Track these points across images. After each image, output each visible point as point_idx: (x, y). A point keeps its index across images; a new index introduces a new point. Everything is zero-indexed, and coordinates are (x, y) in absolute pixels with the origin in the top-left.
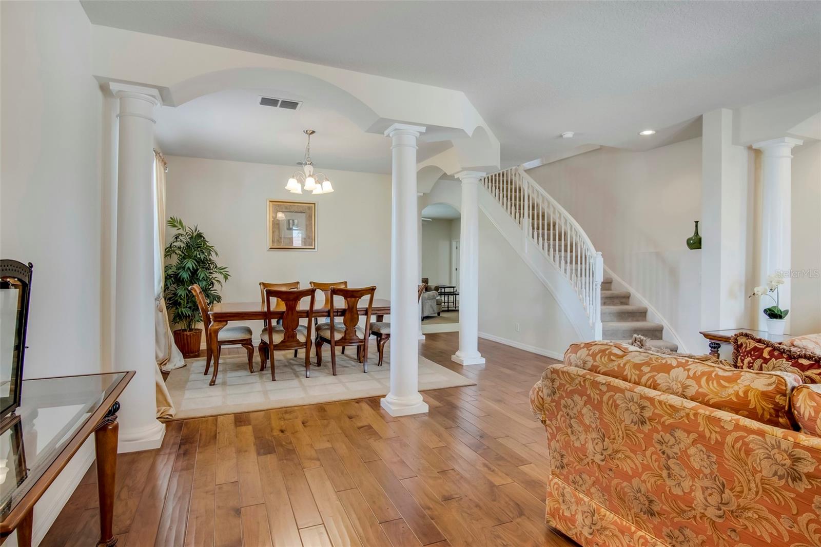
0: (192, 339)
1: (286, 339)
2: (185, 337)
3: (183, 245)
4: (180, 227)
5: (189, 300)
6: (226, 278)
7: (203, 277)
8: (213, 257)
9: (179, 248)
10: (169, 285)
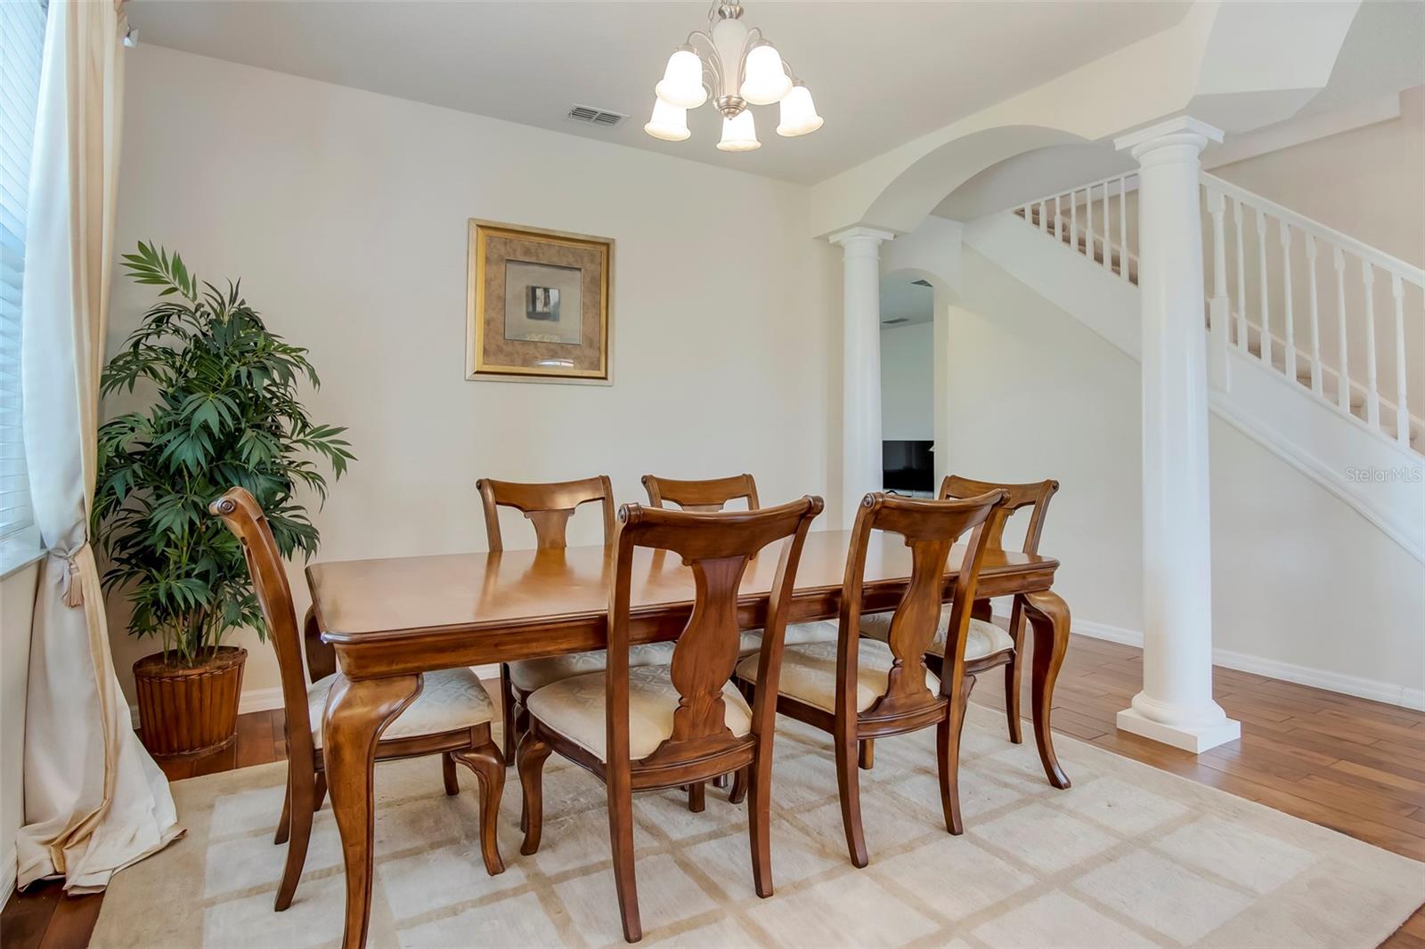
0: (207, 694)
1: (686, 731)
2: (182, 688)
3: (178, 345)
4: (177, 284)
5: (201, 548)
6: (339, 465)
7: (261, 462)
8: (301, 390)
9: (169, 353)
10: (120, 490)
